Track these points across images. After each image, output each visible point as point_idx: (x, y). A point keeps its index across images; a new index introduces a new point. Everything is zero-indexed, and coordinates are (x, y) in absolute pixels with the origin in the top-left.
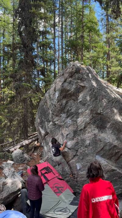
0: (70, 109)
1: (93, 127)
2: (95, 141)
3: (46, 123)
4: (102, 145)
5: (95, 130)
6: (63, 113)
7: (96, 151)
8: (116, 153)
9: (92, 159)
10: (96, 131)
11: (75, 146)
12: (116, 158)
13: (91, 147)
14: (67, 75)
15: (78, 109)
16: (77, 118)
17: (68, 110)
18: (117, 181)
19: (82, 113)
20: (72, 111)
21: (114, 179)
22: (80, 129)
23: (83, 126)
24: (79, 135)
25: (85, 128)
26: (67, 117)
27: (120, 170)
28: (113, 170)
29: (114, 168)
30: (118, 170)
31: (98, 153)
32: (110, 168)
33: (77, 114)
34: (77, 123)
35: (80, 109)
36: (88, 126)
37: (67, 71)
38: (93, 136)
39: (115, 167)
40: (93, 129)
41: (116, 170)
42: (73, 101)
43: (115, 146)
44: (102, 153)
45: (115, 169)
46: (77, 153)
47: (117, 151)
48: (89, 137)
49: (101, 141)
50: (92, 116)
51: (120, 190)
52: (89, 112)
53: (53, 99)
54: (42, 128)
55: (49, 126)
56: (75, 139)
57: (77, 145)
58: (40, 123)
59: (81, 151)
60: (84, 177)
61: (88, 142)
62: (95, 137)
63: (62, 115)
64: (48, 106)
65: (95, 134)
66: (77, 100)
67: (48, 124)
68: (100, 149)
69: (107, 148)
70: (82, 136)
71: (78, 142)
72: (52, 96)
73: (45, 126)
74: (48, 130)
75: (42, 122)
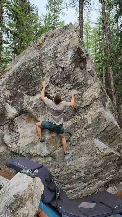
0: (76, 78)
1: (100, 103)
2: (98, 121)
4: (105, 125)
5: (101, 107)
6: (68, 82)
7: (97, 133)
9: (88, 143)
10: (102, 109)
11: (71, 129)
13: (91, 129)
15: (86, 79)
16: (84, 91)
17: (74, 79)
18: (110, 167)
19: (91, 85)
20: (79, 81)
21: (108, 164)
22: (85, 105)
23: (90, 102)
24: (81, 113)
25: (91, 104)
26: (71, 89)
30: (116, 153)
31: (97, 136)
32: (108, 151)
33: (85, 86)
34: (82, 97)
35: (89, 80)
36: (95, 102)
38: (98, 115)
39: (113, 150)
40: (99, 106)
41: (114, 153)
42: (79, 68)
43: (116, 127)
44: (102, 134)
46: (70, 138)
47: (115, 132)
48: (92, 116)
51: (111, 176)
52: (99, 85)
53: (61, 60)
54: (12, 104)
55: (32, 101)
56: (73, 119)
57: (74, 127)
58: (11, 98)
59: (78, 135)
60: (71, 169)
61: (89, 122)
62: (100, 116)
63: (65, 84)
64: (44, 70)
65: (100, 112)
66: (85, 68)
67: (30, 99)
68: (102, 130)
69: (109, 128)
70: (84, 116)
71: (76, 123)
72: (59, 55)
73: (23, 102)
74: (29, 108)
75: (15, 96)
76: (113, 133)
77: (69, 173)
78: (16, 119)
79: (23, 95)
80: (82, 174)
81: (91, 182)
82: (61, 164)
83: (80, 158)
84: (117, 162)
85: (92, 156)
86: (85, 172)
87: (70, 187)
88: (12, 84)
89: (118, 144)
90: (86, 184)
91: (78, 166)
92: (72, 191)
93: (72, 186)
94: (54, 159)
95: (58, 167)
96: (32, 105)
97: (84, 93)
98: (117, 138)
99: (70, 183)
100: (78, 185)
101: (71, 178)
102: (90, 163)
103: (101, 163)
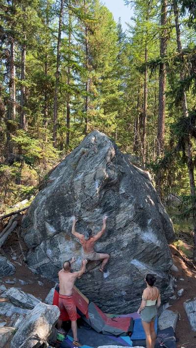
0: (108, 202)
1: (136, 225)
2: (135, 242)
4: (144, 247)
5: (137, 229)
6: (98, 207)
7: (135, 254)
8: (157, 255)
9: (127, 264)
10: (139, 231)
11: (106, 249)
12: (155, 260)
13: (128, 250)
15: (119, 202)
16: (117, 213)
17: (105, 204)
19: (124, 208)
20: (111, 205)
22: (119, 227)
23: (124, 224)
24: (115, 235)
25: (125, 226)
26: (103, 213)
27: (159, 274)
31: (136, 257)
33: (118, 209)
34: (115, 220)
35: (122, 202)
36: (130, 225)
38: (135, 237)
40: (135, 227)
41: (156, 275)
42: (112, 191)
43: (158, 247)
44: (141, 255)
47: (158, 253)
48: (128, 238)
49: (143, 243)
50: (136, 212)
52: (133, 207)
53: (89, 190)
54: (51, 224)
55: (68, 223)
56: (108, 240)
57: (110, 247)
58: (49, 217)
59: (114, 255)
60: (110, 287)
61: (125, 244)
62: (136, 238)
63: (96, 209)
64: (75, 197)
65: (136, 234)
66: (118, 190)
67: (66, 220)
68: (140, 251)
69: (149, 250)
70: (119, 237)
71: (111, 244)
72: (87, 185)
73: (60, 222)
74: (65, 228)
75: (53, 215)
76: (155, 254)
77: (110, 291)
78: (55, 236)
79: (59, 216)
80: (124, 293)
81: (134, 301)
82: (100, 282)
83: (120, 278)
84: (161, 283)
85: (132, 276)
86: (126, 291)
87: (112, 304)
88: (49, 205)
89: (164, 264)
90: (129, 302)
91: (118, 285)
92: (115, 307)
93: (114, 303)
94: (93, 277)
95: (98, 284)
96: (67, 226)
97: (118, 215)
98: (162, 258)
99: (112, 300)
100: (120, 303)
101: (112, 296)
102: (130, 283)
103: (142, 284)
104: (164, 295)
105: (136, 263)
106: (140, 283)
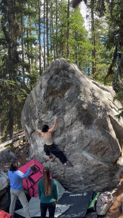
0: (56, 106)
1: (79, 123)
2: (81, 137)
3: (32, 120)
4: (89, 141)
5: (81, 126)
6: (49, 110)
7: (83, 147)
8: (102, 148)
9: (79, 154)
10: (83, 128)
11: (62, 143)
12: (102, 153)
13: (78, 143)
14: (53, 72)
15: (64, 105)
16: (64, 114)
17: (55, 107)
18: (103, 176)
19: (69, 110)
20: (59, 108)
21: (101, 173)
22: (67, 125)
24: (66, 132)
25: (71, 124)
26: (54, 114)
27: (106, 164)
28: (99, 165)
29: (100, 163)
30: (104, 165)
31: (84, 149)
32: (96, 162)
33: (64, 111)
34: (63, 119)
35: (66, 106)
36: (75, 123)
37: (53, 68)
38: (80, 133)
39: (102, 161)
40: (79, 125)
43: (101, 141)
44: (89, 148)
45: (102, 164)
46: (64, 149)
47: (103, 146)
48: (75, 134)
49: (87, 137)
50: (79, 113)
51: (106, 184)
52: (76, 108)
53: (39, 97)
54: (28, 125)
56: (62, 135)
57: (64, 141)
58: (27, 121)
59: (68, 148)
60: (71, 173)
61: (74, 138)
62: (82, 133)
63: (48, 112)
64: (34, 103)
65: (81, 131)
67: (34, 122)
69: (93, 143)
70: (69, 133)
71: (65, 138)
72: (38, 93)
73: (32, 124)
77: (71, 176)
80: (82, 179)
81: (91, 185)
82: (63, 168)
83: (76, 166)
84: (108, 172)
85: (85, 165)
86: (83, 177)
87: (75, 186)
89: (110, 157)
91: (76, 172)
92: (77, 190)
94: (58, 164)
95: (62, 170)
97: (65, 116)
99: (74, 183)
100: (80, 186)
101: (73, 180)
102: (84, 171)
103: (93, 171)
104: (113, 182)
105: (85, 154)
106: (91, 171)
